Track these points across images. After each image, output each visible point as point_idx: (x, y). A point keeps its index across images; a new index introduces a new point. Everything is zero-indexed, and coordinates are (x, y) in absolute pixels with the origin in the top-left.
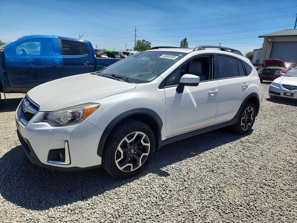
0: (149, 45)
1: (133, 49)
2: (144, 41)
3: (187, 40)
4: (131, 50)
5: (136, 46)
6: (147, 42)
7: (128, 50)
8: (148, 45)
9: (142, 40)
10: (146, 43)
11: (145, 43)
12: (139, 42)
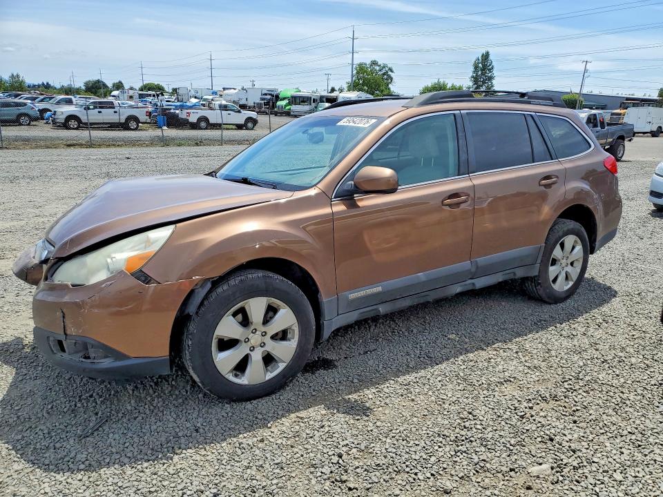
0: (390, 73)
1: (345, 86)
2: (374, 63)
3: (491, 57)
4: (341, 91)
5: (354, 79)
6: (384, 67)
7: (333, 90)
8: (384, 74)
9: (368, 62)
10: (380, 70)
11: (378, 68)
12: (361, 69)
